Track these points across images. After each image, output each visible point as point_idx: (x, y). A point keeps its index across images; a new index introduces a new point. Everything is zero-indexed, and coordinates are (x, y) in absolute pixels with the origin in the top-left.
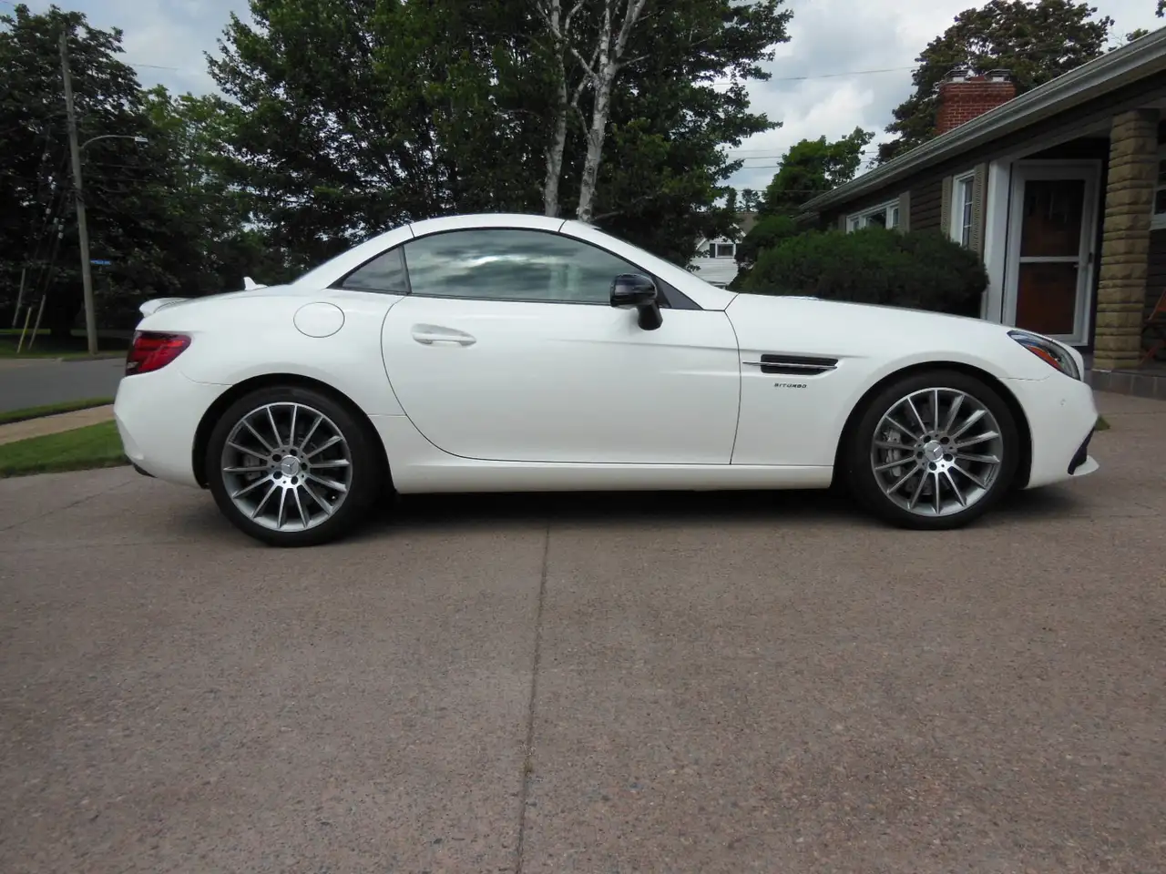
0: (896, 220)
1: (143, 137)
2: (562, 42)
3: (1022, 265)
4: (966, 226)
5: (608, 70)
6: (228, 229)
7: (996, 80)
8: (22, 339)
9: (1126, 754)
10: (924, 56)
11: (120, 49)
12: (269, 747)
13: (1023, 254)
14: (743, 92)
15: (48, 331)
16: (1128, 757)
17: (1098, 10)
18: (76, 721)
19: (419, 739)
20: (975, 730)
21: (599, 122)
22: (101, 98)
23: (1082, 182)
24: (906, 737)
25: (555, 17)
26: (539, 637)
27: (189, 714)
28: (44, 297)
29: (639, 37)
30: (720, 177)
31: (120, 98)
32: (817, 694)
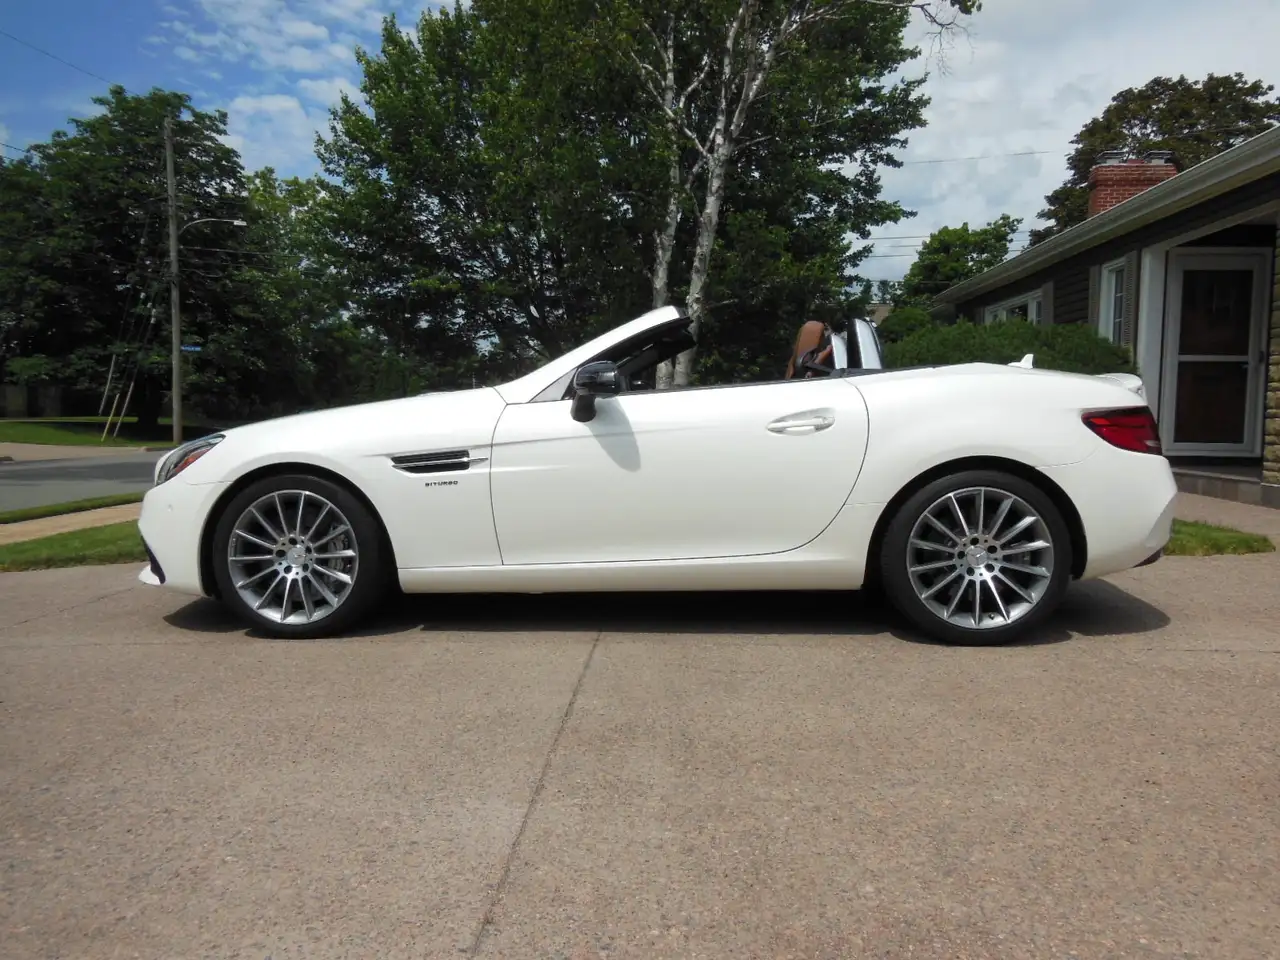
0: (1039, 314)
1: (243, 220)
2: (674, 121)
3: (1181, 365)
4: (1118, 320)
5: (723, 151)
6: (326, 316)
7: (1155, 162)
8: (107, 426)
9: (1215, 940)
10: (1080, 138)
11: (224, 132)
12: (205, 879)
13: (1183, 350)
14: (875, 176)
15: (134, 419)
16: (1218, 944)
17: (1275, 87)
18: (11, 838)
19: (375, 878)
20: (1034, 902)
21: (712, 205)
22: (203, 181)
23: (1250, 273)
24: (946, 906)
25: (670, 95)
26: (548, 765)
27: (132, 837)
28: (132, 384)
29: (758, 116)
30: (849, 265)
31: (222, 180)
32: (853, 848)
